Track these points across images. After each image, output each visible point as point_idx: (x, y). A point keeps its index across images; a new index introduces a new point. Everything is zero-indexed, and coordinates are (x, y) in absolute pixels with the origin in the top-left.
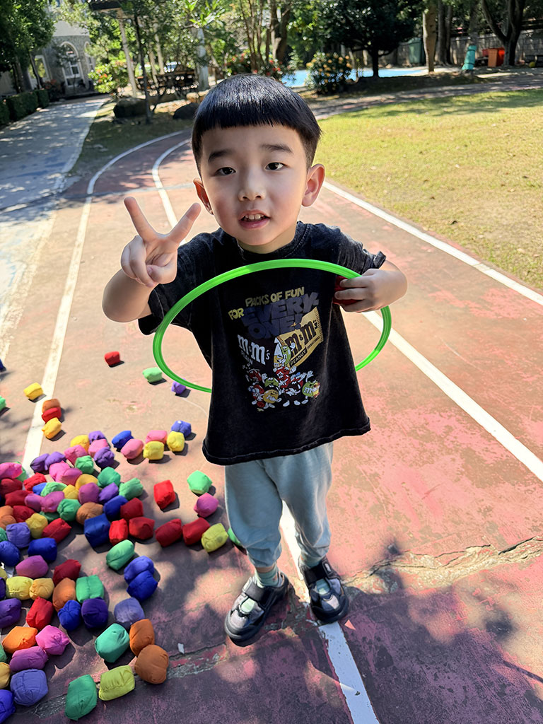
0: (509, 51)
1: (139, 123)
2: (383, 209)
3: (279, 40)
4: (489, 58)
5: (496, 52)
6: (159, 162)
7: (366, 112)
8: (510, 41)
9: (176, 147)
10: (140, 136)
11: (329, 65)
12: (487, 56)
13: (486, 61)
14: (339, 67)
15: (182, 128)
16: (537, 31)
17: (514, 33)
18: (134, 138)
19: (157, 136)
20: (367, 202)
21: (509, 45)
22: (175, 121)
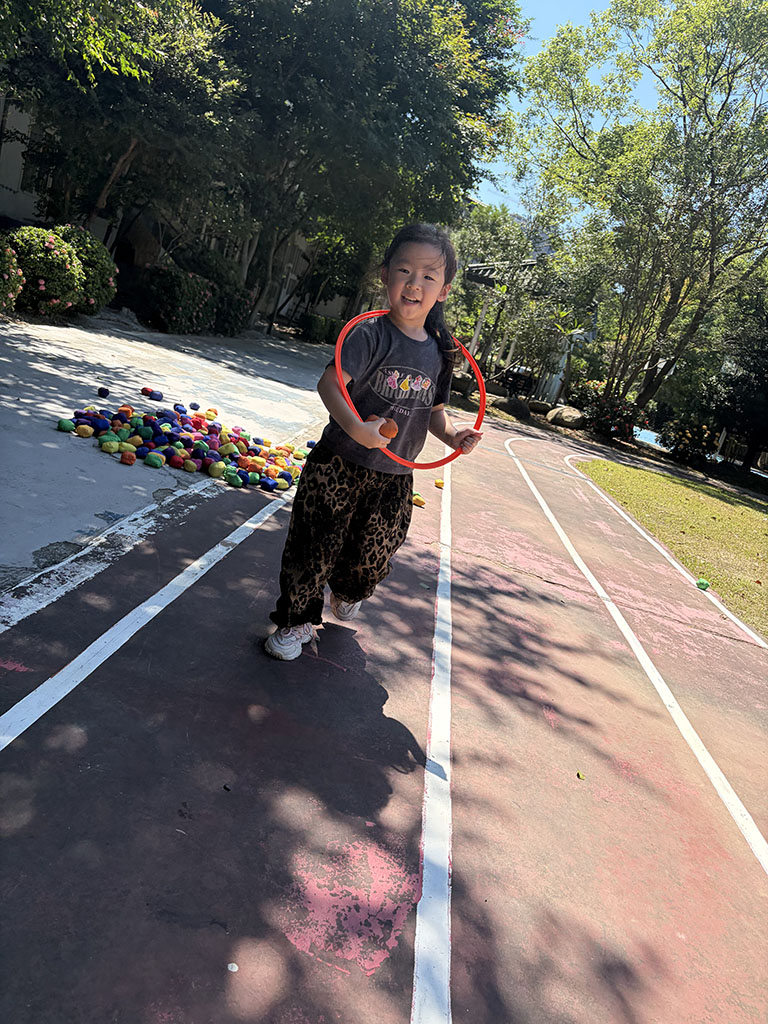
2: (633, 518)
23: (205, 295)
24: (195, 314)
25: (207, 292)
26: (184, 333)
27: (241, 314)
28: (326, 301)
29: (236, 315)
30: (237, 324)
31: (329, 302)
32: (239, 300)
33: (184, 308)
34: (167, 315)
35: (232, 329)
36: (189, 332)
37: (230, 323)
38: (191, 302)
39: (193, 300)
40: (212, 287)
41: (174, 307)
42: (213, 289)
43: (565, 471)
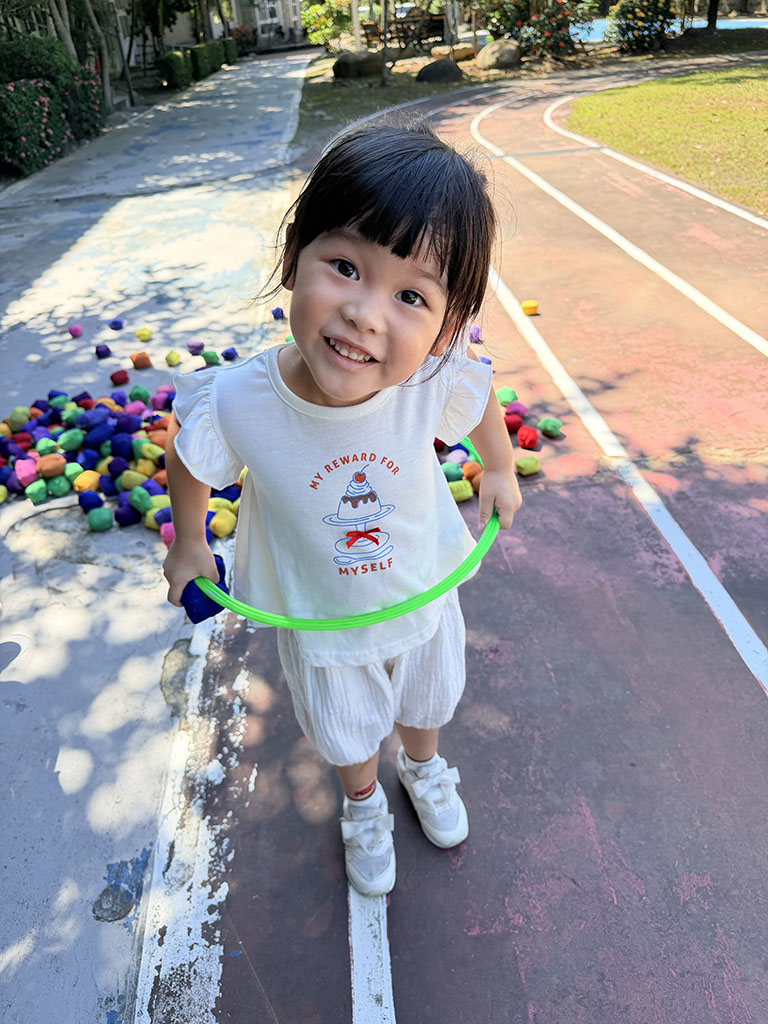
1: (370, 85)
2: (709, 191)
7: (693, 77)
10: (373, 103)
14: (657, 12)
15: (429, 93)
18: (366, 104)
19: (396, 103)
20: (688, 183)
22: (419, 85)
23: (42, 103)
24: (43, 135)
25: (43, 99)
26: (45, 165)
27: (94, 103)
28: (169, 26)
29: (89, 108)
30: (95, 117)
31: (173, 27)
32: (83, 86)
33: (28, 135)
34: (12, 153)
35: (94, 126)
36: (49, 160)
37: (87, 120)
38: (31, 121)
39: (33, 119)
40: (44, 88)
41: (14, 140)
42: (46, 90)
43: (571, 148)
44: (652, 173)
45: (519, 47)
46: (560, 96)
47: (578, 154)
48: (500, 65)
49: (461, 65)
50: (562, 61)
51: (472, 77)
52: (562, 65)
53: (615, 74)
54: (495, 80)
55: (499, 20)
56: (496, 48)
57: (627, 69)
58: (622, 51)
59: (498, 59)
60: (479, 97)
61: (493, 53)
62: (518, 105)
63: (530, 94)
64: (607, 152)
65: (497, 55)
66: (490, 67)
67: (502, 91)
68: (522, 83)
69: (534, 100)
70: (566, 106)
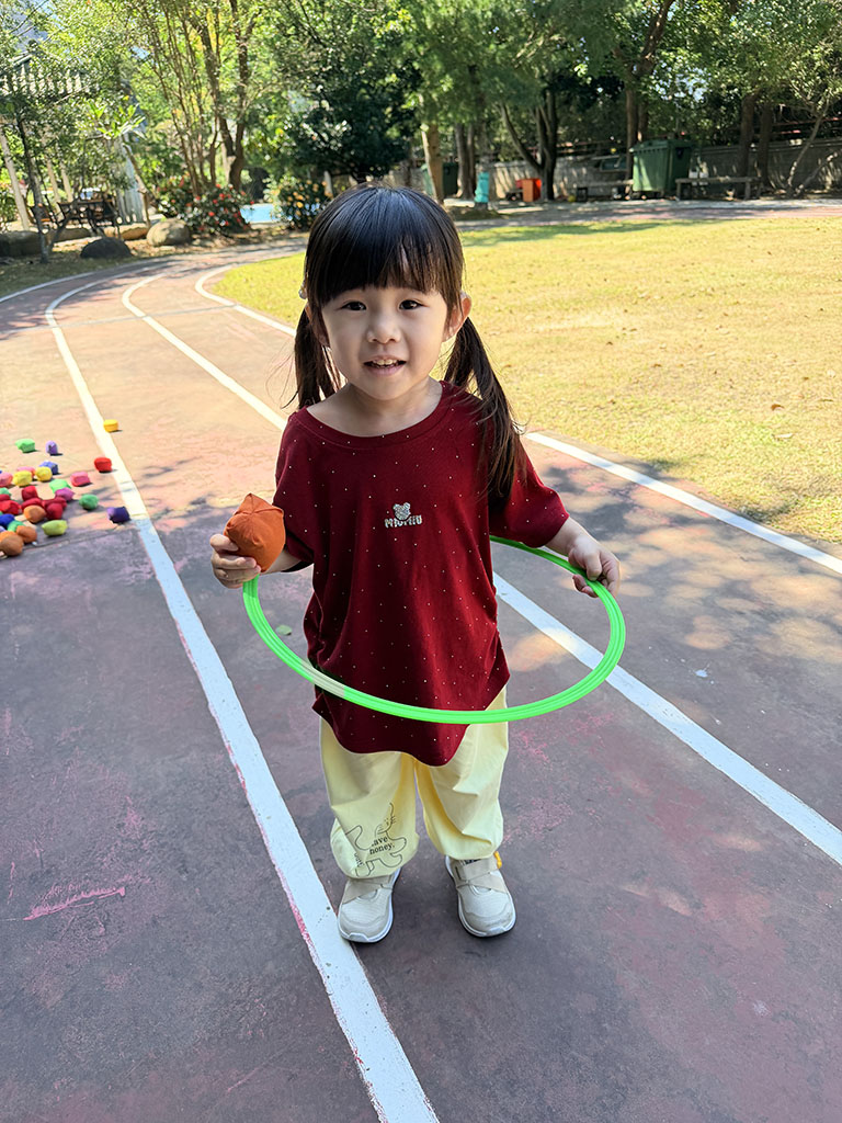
0: (546, 181)
1: (32, 262)
3: (232, 159)
4: (524, 191)
5: (530, 184)
6: (56, 303)
8: (546, 171)
9: (82, 288)
10: (31, 278)
11: (300, 193)
12: (521, 188)
13: (521, 194)
14: (314, 196)
15: (94, 268)
16: (579, 158)
17: (549, 160)
18: (23, 279)
19: (56, 277)
21: (546, 175)
22: (84, 261)
43: (208, 307)
44: (268, 322)
45: (186, 226)
46: (220, 266)
47: (213, 311)
48: (168, 242)
49: (127, 243)
50: (232, 238)
51: (143, 253)
52: (232, 242)
53: (281, 247)
54: (165, 256)
55: (170, 202)
56: (166, 225)
57: (292, 244)
58: (290, 229)
59: (167, 239)
60: (146, 269)
61: (164, 230)
62: (179, 275)
63: (195, 266)
64: (239, 308)
65: (167, 232)
66: (160, 245)
67: (170, 264)
68: (190, 257)
69: (196, 270)
70: (221, 275)
